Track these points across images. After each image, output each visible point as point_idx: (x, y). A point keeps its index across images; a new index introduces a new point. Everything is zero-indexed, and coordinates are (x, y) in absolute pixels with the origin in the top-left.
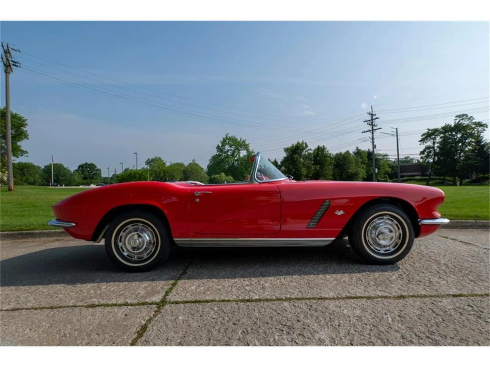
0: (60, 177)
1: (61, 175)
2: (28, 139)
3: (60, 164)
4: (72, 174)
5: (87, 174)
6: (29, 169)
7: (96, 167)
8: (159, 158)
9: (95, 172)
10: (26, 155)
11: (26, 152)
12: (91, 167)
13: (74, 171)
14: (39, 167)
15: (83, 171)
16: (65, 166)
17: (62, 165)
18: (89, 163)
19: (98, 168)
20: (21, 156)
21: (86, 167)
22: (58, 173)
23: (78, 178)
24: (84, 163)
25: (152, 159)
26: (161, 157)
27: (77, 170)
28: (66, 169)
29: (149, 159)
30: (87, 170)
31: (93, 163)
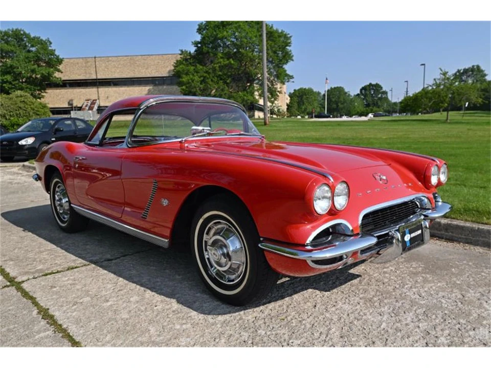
0: (339, 104)
1: (341, 101)
2: (293, 60)
3: (340, 87)
4: (352, 101)
5: (370, 99)
6: (308, 96)
7: (382, 88)
8: (478, 66)
9: (380, 96)
10: (291, 80)
11: (292, 77)
12: (377, 88)
13: (354, 95)
14: (319, 93)
15: (365, 95)
16: (346, 90)
17: (343, 88)
18: (374, 83)
19: (384, 89)
20: (288, 82)
21: (370, 90)
22: (337, 100)
23: (358, 105)
24: (368, 84)
25: (464, 70)
26: (480, 65)
27: (358, 95)
28: (346, 93)
29: (459, 71)
30: (370, 93)
31: (378, 83)
